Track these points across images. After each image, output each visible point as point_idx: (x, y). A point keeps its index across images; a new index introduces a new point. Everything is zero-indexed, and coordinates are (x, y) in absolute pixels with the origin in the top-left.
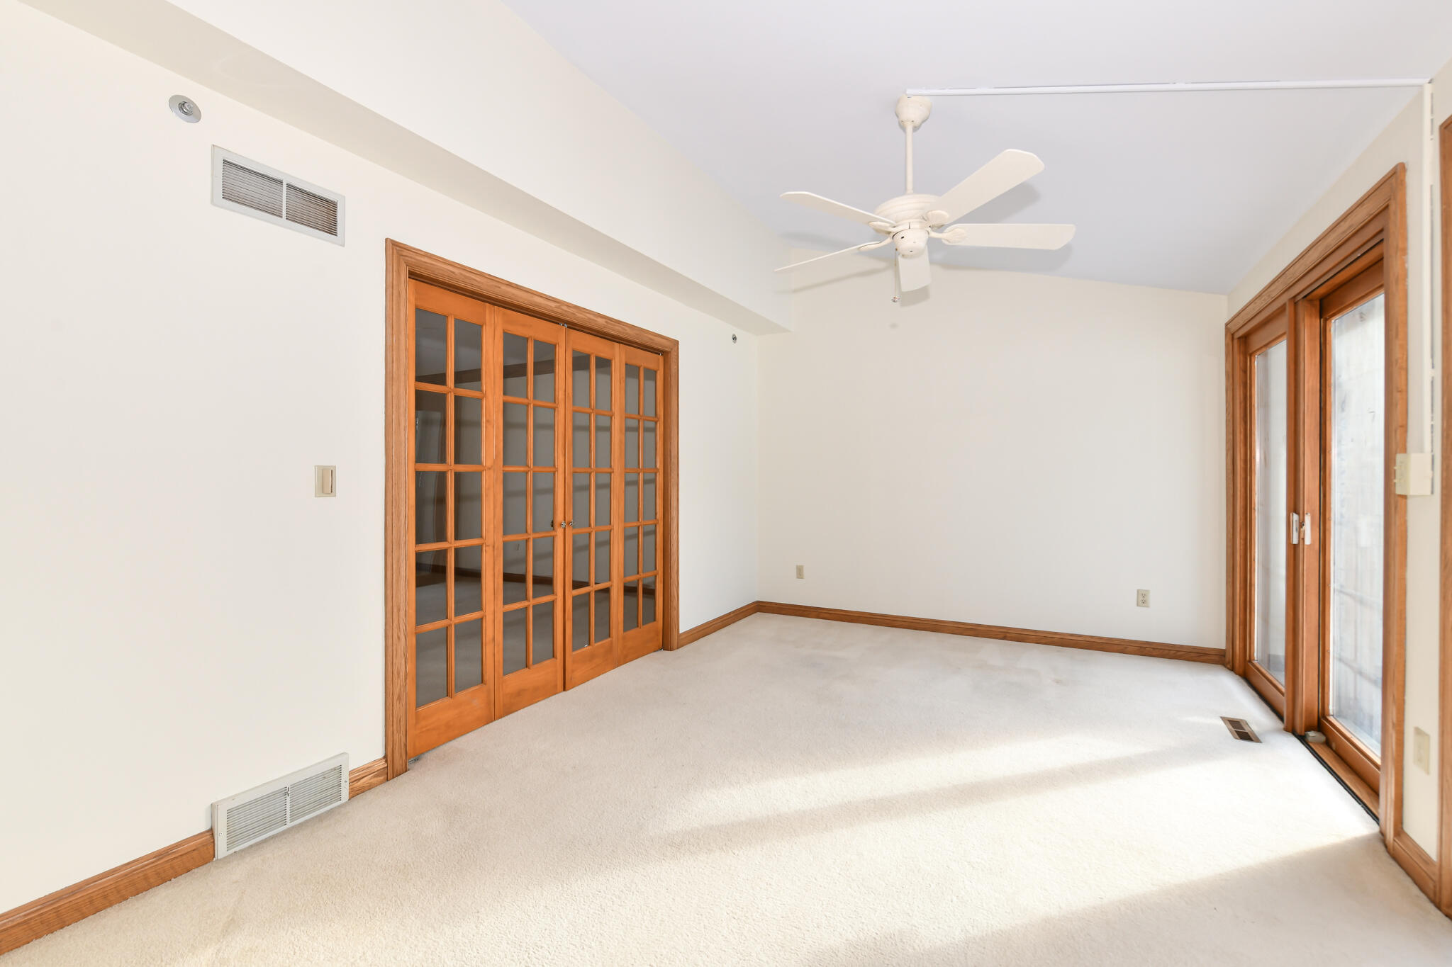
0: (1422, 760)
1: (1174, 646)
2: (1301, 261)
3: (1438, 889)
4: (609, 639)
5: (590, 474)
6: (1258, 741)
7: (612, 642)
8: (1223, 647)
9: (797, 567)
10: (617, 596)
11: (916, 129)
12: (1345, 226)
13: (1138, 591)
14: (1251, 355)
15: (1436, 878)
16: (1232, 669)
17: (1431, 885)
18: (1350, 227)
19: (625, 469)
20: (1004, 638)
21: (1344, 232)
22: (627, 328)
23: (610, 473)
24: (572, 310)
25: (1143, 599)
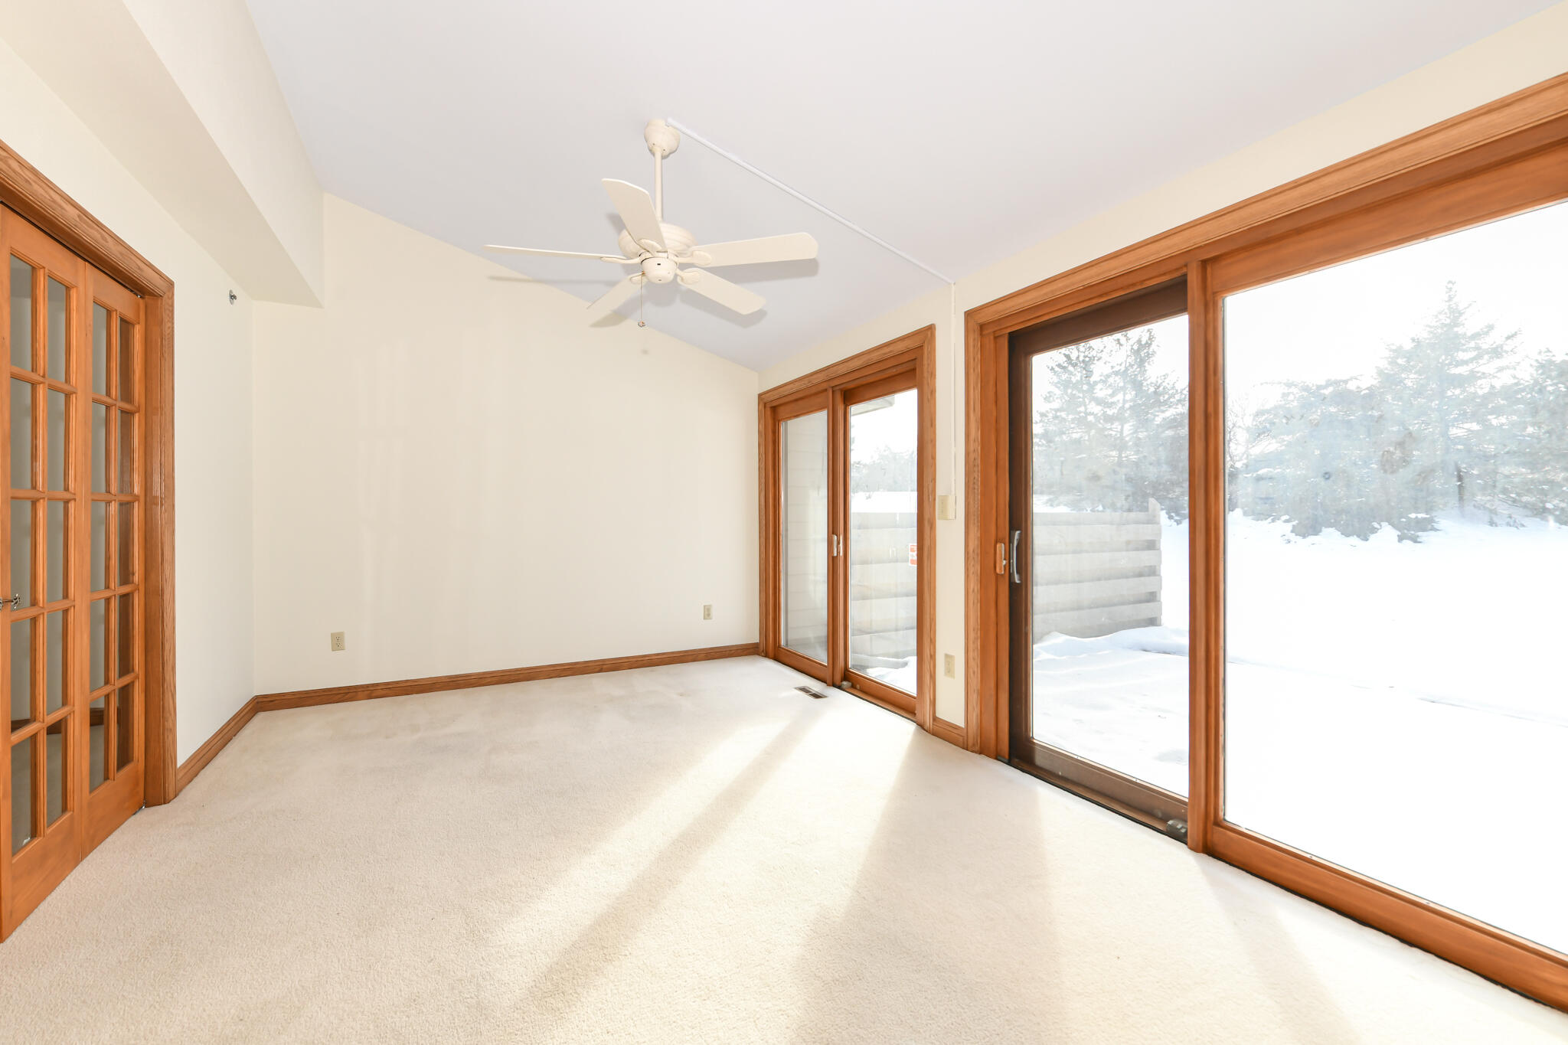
0: (949, 671)
1: (728, 647)
2: (846, 364)
3: (966, 742)
4: (68, 815)
5: (34, 503)
6: (826, 697)
7: (72, 818)
8: (757, 640)
9: (332, 635)
10: (79, 730)
11: (664, 157)
12: (886, 350)
13: (704, 606)
14: (779, 421)
15: (965, 735)
16: (766, 656)
17: (961, 739)
18: (891, 352)
19: (92, 493)
20: (600, 671)
21: (885, 354)
22: (109, 239)
23: (67, 502)
24: (28, 175)
25: (707, 613)
